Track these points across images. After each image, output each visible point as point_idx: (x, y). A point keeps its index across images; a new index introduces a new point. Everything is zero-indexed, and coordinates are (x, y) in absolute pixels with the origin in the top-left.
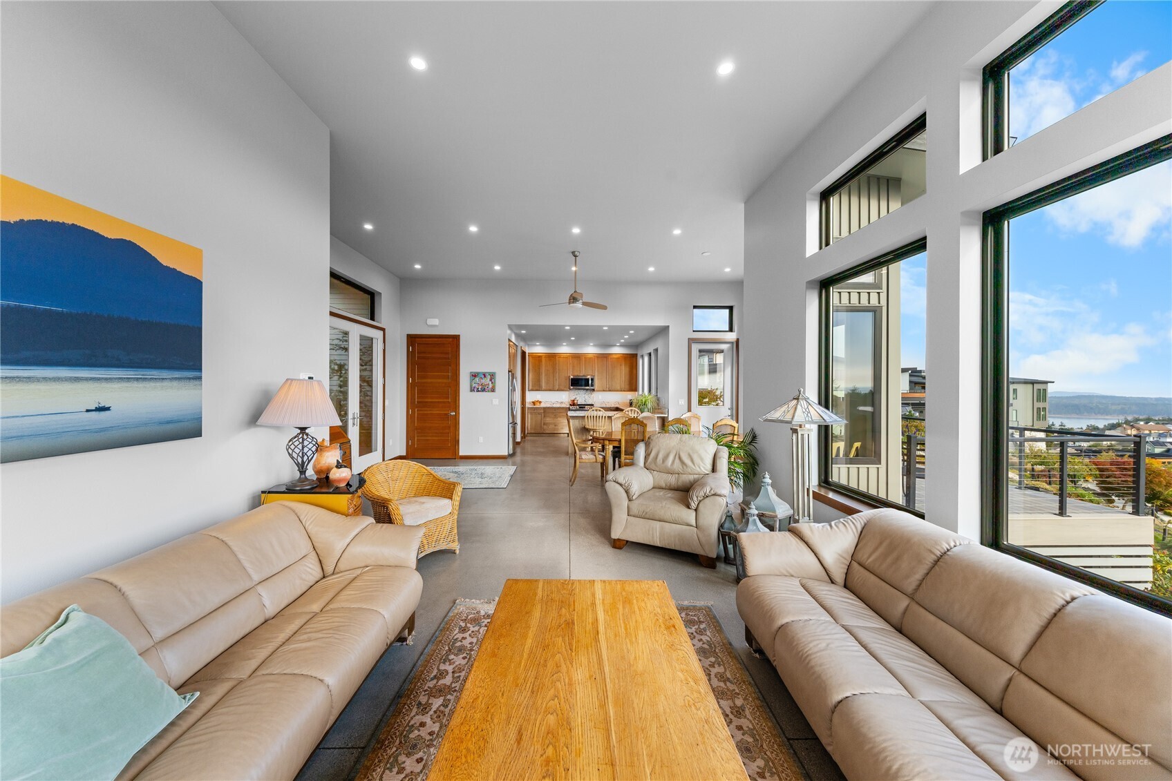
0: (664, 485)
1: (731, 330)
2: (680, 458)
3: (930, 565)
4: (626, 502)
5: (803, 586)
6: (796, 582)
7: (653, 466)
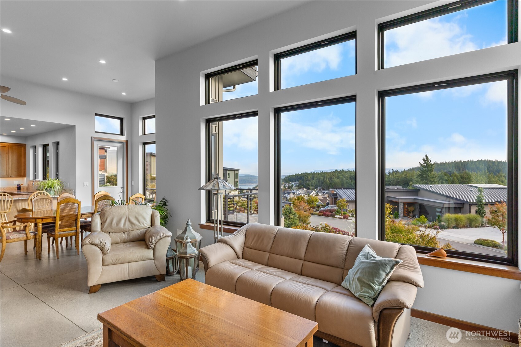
0: (119, 241)
1: (122, 134)
2: (130, 221)
3: (273, 238)
4: (100, 256)
5: (232, 263)
6: (229, 262)
7: (109, 230)
